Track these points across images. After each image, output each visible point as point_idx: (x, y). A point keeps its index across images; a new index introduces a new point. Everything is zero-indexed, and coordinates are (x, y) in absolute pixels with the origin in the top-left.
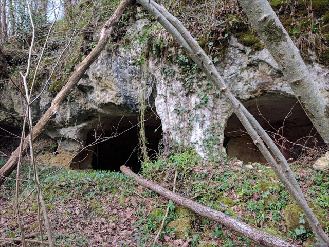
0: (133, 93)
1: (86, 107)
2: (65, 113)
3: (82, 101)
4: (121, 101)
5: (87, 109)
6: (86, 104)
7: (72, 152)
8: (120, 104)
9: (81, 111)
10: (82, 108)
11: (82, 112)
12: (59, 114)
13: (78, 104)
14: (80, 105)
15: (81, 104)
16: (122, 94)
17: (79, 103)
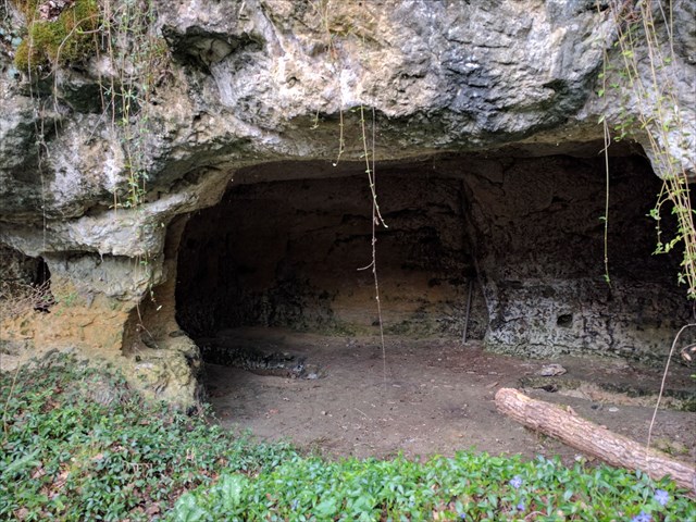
0: (504, 56)
1: (196, 133)
2: (98, 162)
3: (178, 108)
4: (423, 95)
5: (202, 139)
6: (197, 118)
7: (119, 298)
8: (410, 110)
9: (174, 149)
10: (180, 139)
11: (178, 156)
12: (70, 170)
13: (161, 120)
14: (169, 127)
15: (174, 120)
16: (437, 64)
17: (168, 116)
